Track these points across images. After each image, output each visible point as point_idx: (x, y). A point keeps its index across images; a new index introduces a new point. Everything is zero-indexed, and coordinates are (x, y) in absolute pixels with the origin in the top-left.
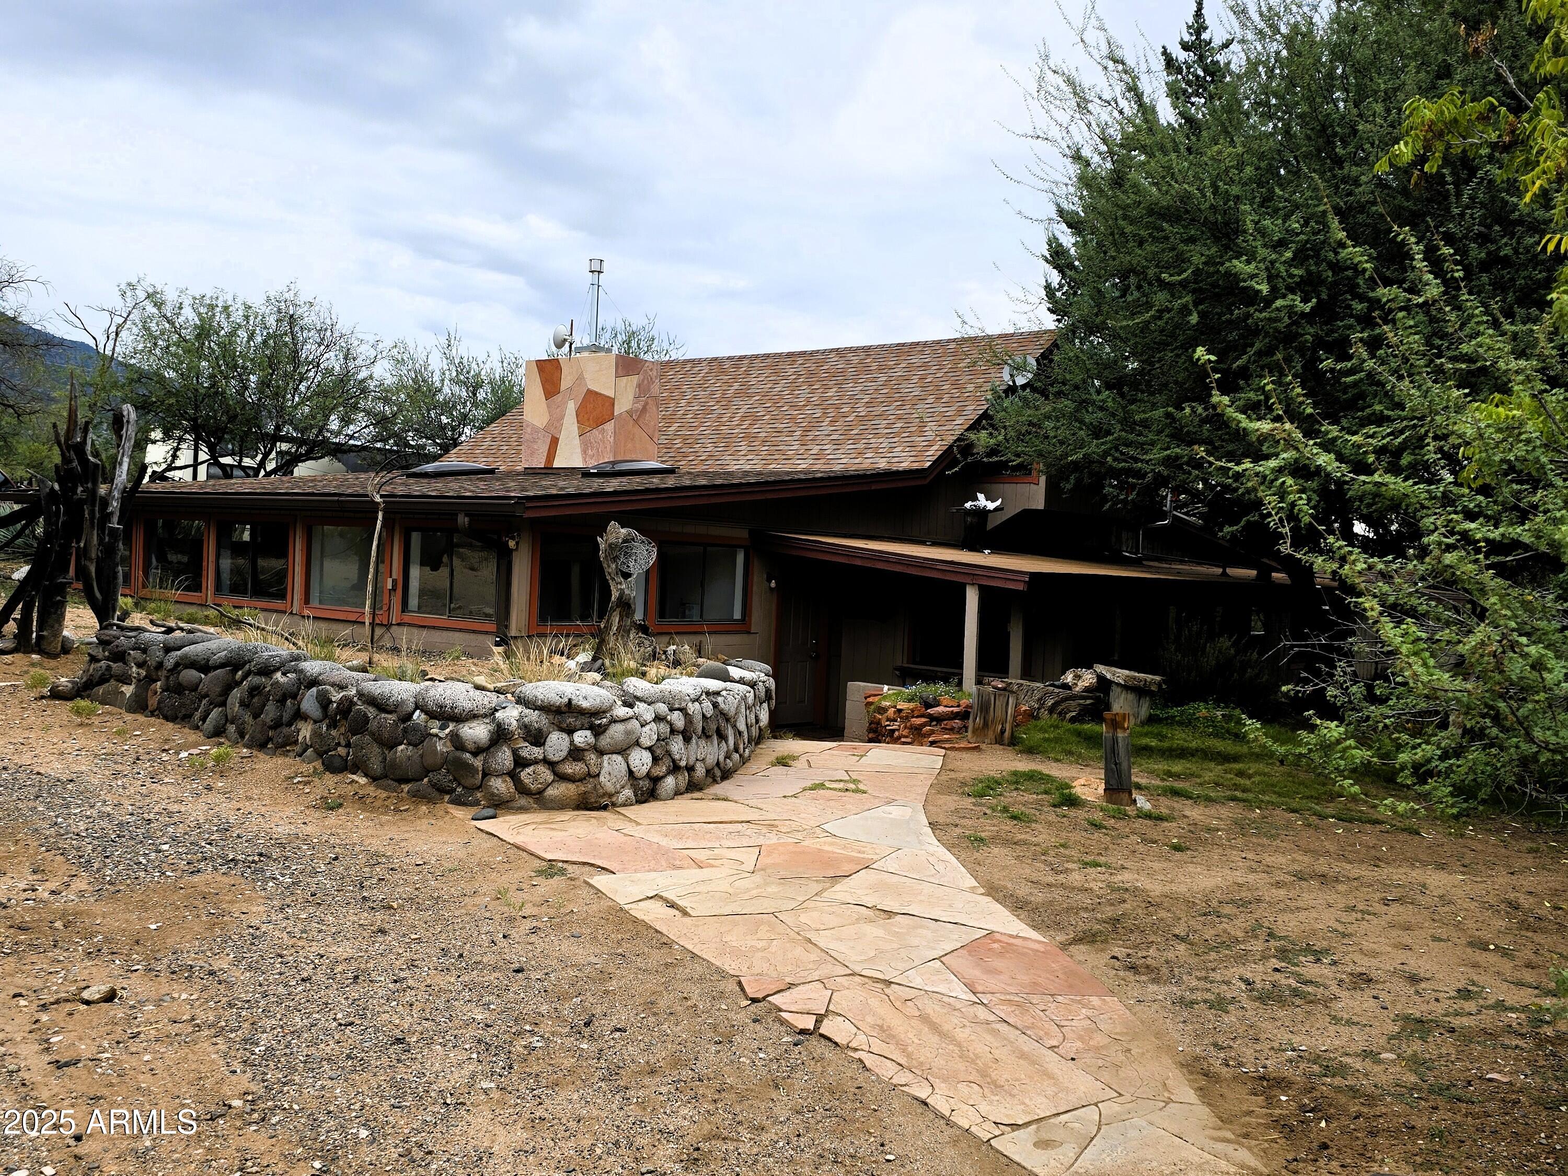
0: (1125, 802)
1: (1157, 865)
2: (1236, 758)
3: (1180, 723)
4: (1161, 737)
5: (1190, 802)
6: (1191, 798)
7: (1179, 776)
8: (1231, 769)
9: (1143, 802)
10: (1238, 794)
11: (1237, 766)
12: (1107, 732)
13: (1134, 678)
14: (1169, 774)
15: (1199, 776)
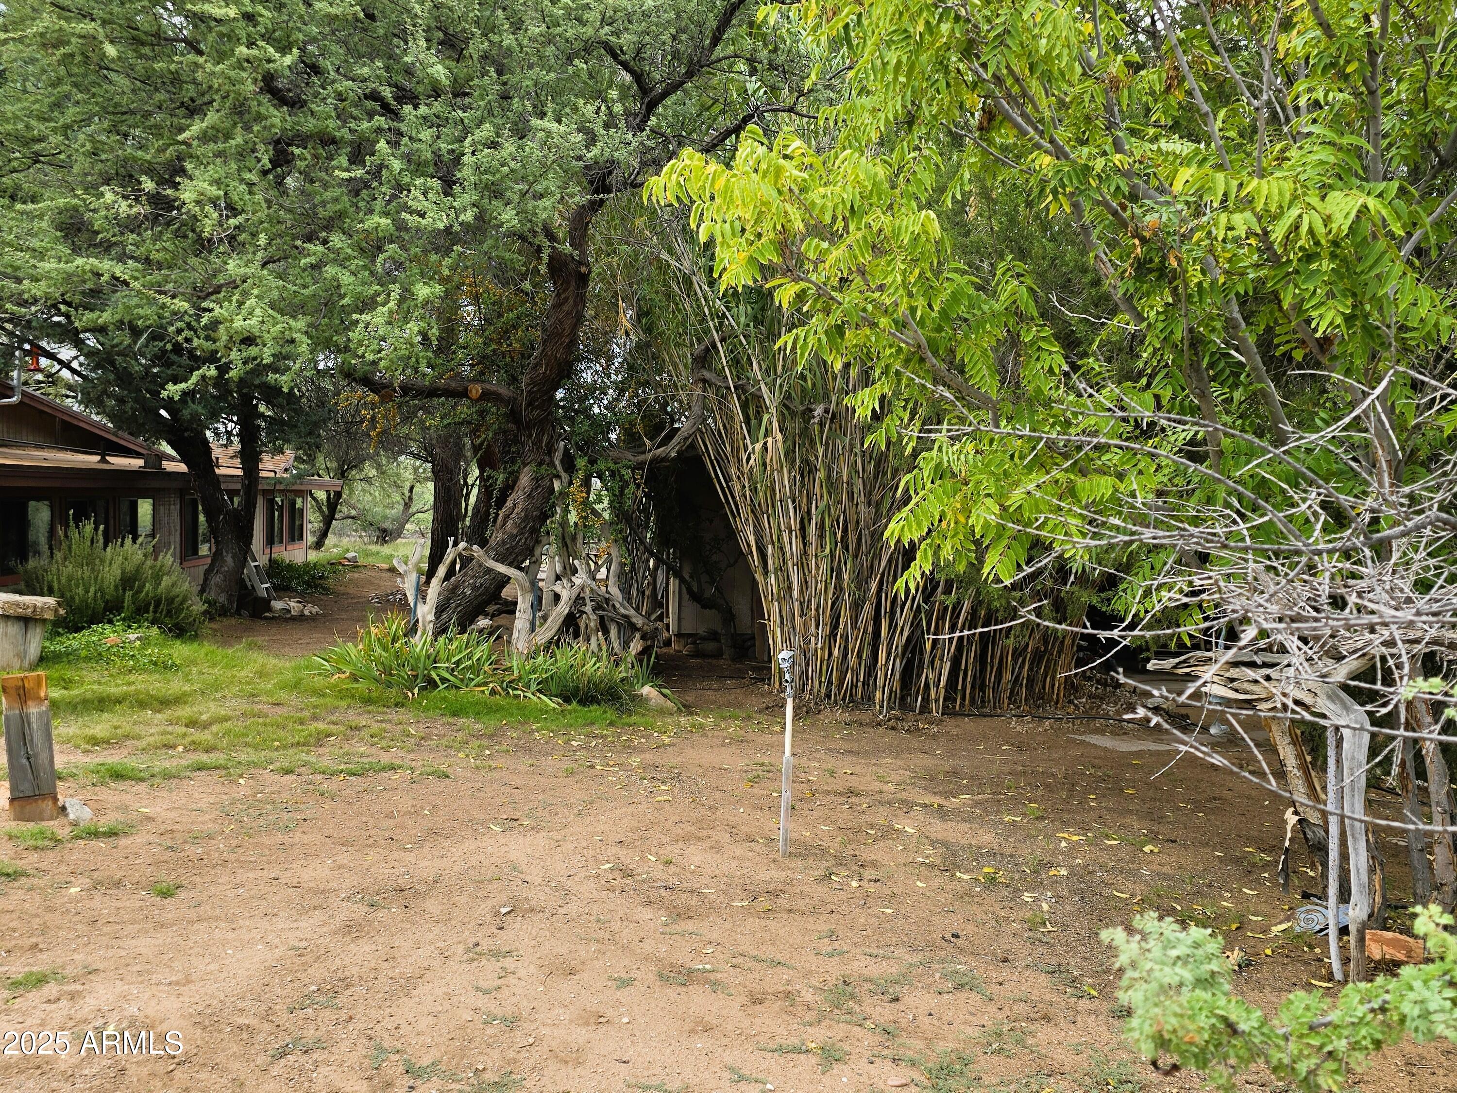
0: (47, 813)
1: (146, 945)
2: (178, 700)
3: (87, 659)
4: (67, 684)
5: (142, 787)
6: (142, 780)
7: (108, 742)
8: (179, 718)
9: (77, 810)
10: (205, 758)
11: (184, 712)
12: (10, 708)
13: (17, 604)
14: (94, 741)
15: (138, 737)
